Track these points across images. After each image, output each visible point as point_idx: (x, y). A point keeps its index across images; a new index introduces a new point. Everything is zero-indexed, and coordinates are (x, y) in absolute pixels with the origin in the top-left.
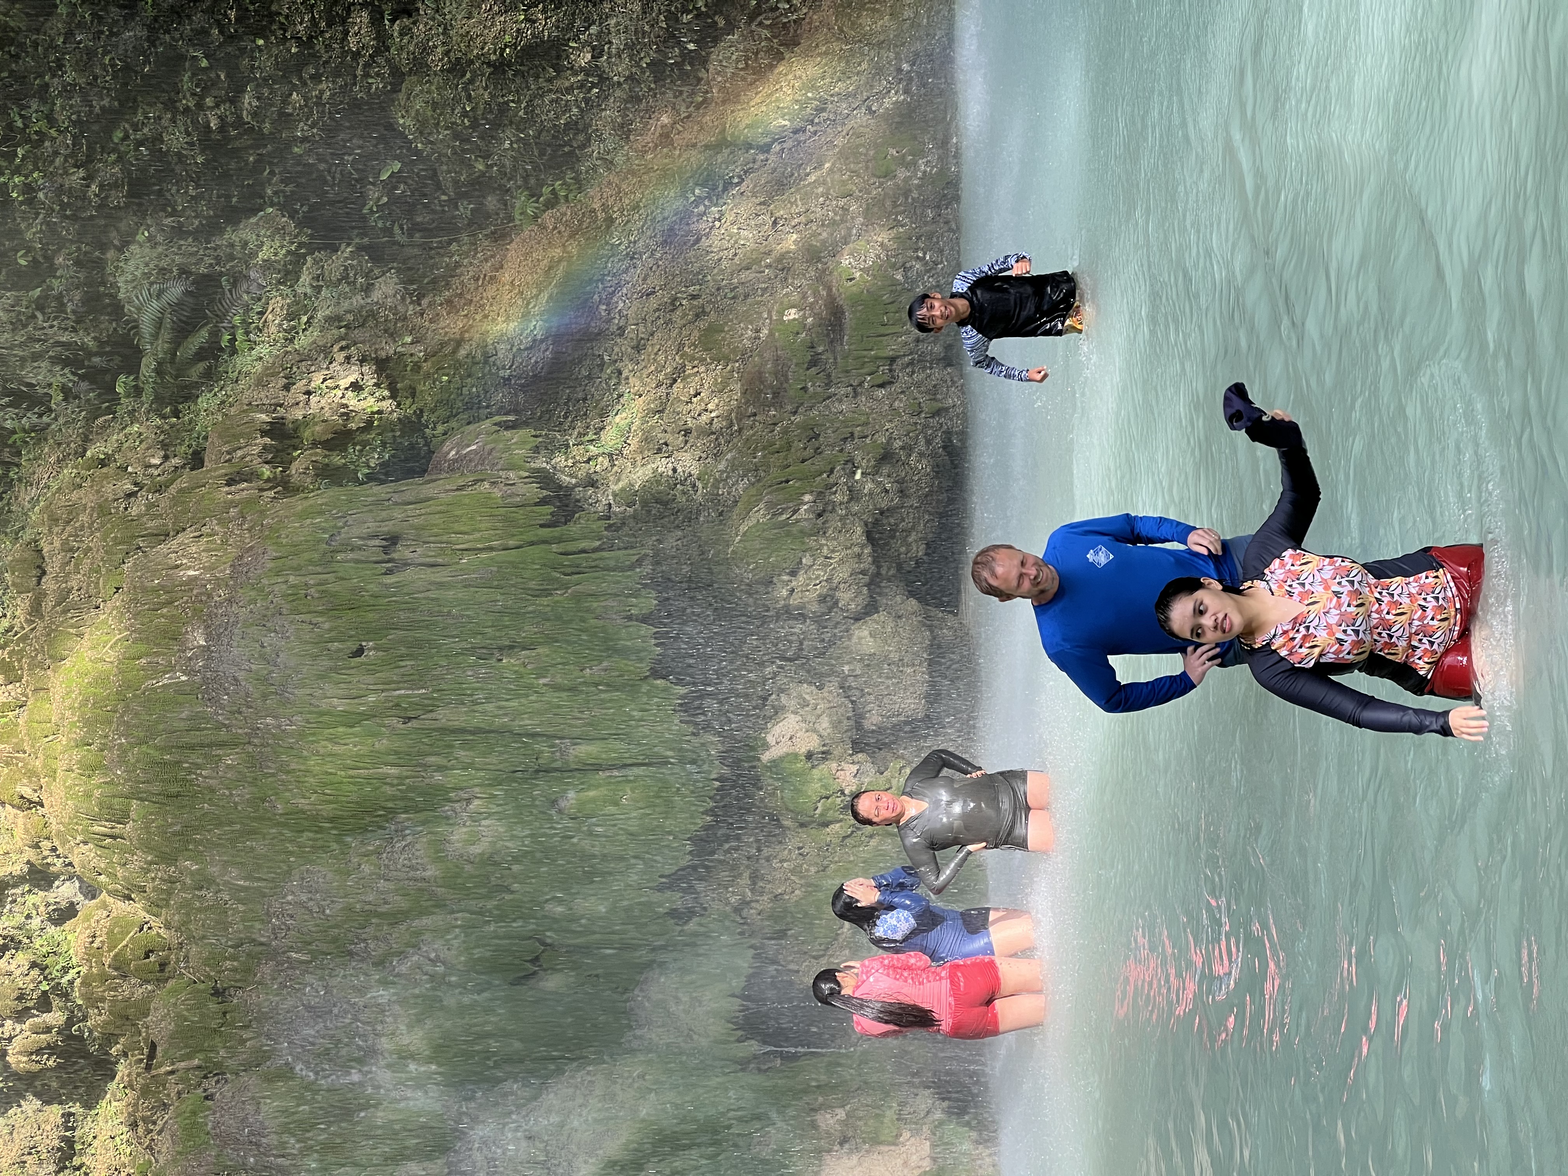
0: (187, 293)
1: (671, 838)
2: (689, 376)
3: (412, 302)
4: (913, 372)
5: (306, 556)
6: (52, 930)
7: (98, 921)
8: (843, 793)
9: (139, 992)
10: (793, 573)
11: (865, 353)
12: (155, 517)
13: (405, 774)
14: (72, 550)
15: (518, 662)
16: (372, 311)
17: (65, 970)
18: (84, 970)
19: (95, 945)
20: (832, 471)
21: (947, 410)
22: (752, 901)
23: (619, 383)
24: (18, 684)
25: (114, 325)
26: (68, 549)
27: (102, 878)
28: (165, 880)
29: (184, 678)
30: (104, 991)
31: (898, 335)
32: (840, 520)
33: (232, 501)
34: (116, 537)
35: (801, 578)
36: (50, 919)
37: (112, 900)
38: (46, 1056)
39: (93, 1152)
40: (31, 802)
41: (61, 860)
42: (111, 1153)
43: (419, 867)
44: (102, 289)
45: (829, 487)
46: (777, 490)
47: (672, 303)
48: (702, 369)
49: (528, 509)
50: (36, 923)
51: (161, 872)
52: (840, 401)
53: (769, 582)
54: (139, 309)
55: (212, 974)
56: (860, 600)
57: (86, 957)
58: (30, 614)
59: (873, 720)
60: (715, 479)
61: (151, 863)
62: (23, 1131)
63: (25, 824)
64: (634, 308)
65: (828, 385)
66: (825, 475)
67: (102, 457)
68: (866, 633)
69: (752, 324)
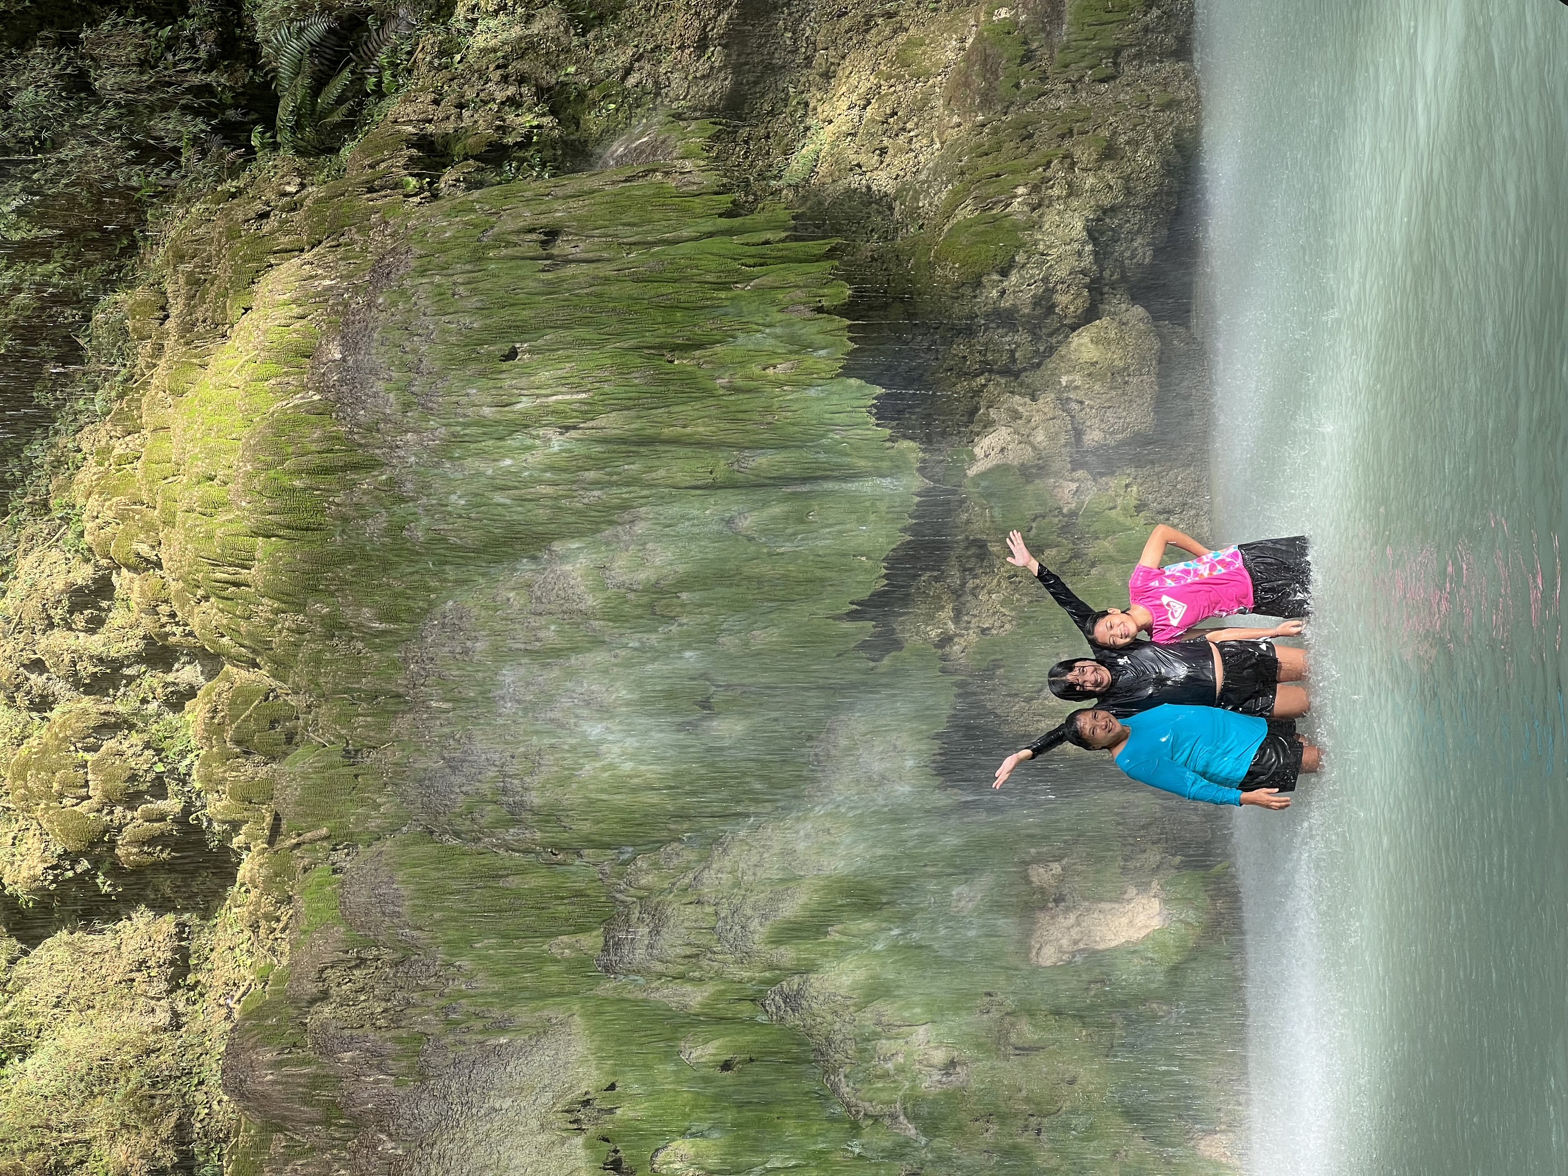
0: (330, 31)
1: (864, 559)
2: (886, 95)
3: (576, 34)
4: (1140, 67)
5: (455, 252)
6: (169, 716)
7: (220, 694)
8: (1061, 513)
9: (263, 772)
10: (1004, 273)
11: (1087, 43)
12: (288, 233)
13: (560, 493)
14: (197, 282)
15: (692, 363)
16: (532, 43)
17: (183, 754)
18: (203, 753)
19: (216, 721)
20: (1048, 165)
21: (1179, 103)
22: (956, 635)
23: (805, 115)
24: (136, 435)
25: (251, 72)
26: (194, 282)
27: (225, 640)
28: (292, 631)
29: (317, 397)
30: (225, 772)
31: (1124, 22)
32: (1059, 213)
33: (373, 207)
34: (245, 254)
35: (1014, 278)
36: (167, 703)
37: (235, 670)
38: (159, 848)
39: (210, 966)
40: (147, 560)
41: (181, 629)
42: (231, 964)
43: (575, 597)
44: (238, 31)
45: (1045, 180)
46: (985, 184)
47: (867, 23)
48: (901, 87)
49: (706, 197)
50: (153, 707)
51: (289, 620)
52: (1057, 97)
53: (978, 284)
54: (277, 50)
55: (343, 732)
56: (1079, 301)
57: (206, 735)
58: (151, 357)
59: (1093, 436)
60: (916, 191)
61: (276, 612)
62: (132, 942)
63: (141, 587)
64: (823, 31)
65: (1043, 79)
66: (1040, 169)
67: (233, 190)
68: (1086, 340)
69: (956, 33)
